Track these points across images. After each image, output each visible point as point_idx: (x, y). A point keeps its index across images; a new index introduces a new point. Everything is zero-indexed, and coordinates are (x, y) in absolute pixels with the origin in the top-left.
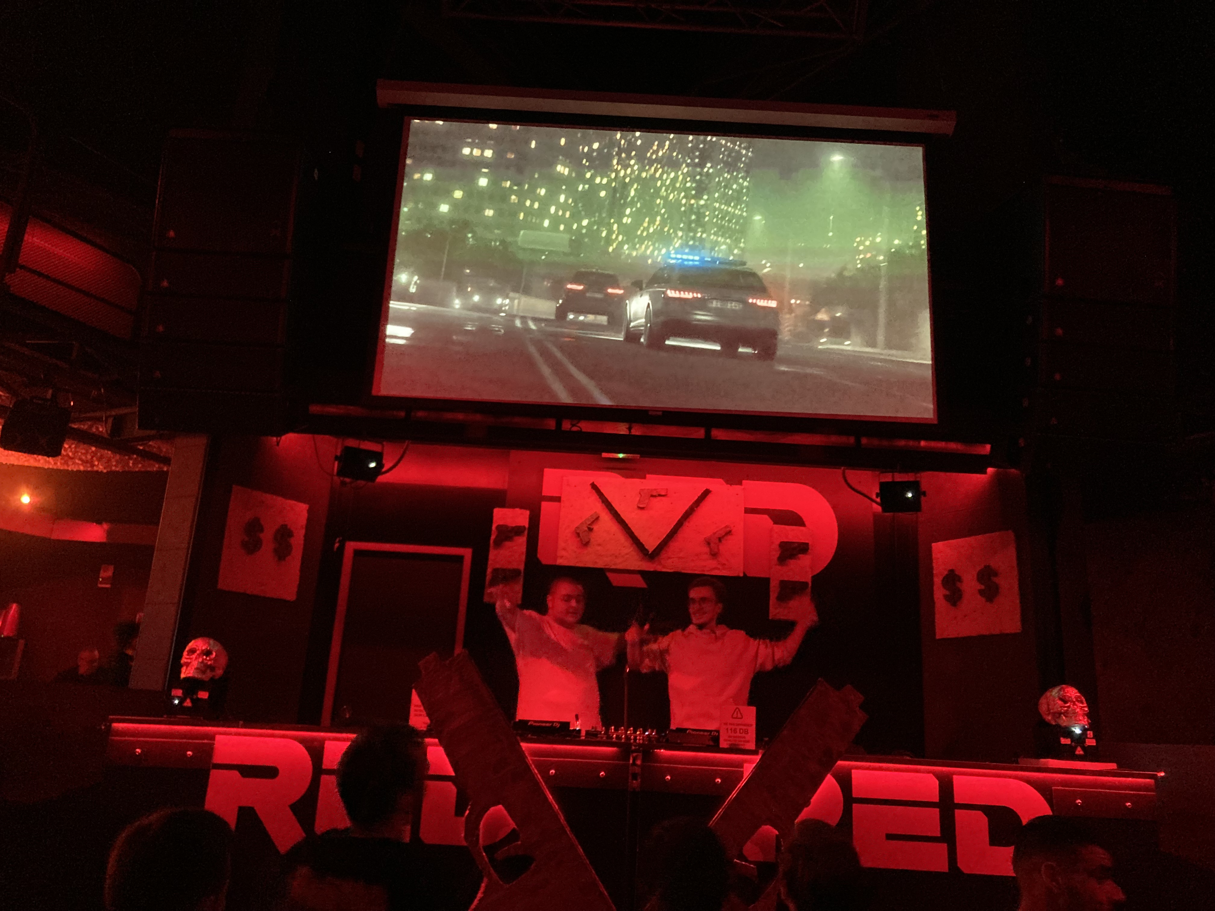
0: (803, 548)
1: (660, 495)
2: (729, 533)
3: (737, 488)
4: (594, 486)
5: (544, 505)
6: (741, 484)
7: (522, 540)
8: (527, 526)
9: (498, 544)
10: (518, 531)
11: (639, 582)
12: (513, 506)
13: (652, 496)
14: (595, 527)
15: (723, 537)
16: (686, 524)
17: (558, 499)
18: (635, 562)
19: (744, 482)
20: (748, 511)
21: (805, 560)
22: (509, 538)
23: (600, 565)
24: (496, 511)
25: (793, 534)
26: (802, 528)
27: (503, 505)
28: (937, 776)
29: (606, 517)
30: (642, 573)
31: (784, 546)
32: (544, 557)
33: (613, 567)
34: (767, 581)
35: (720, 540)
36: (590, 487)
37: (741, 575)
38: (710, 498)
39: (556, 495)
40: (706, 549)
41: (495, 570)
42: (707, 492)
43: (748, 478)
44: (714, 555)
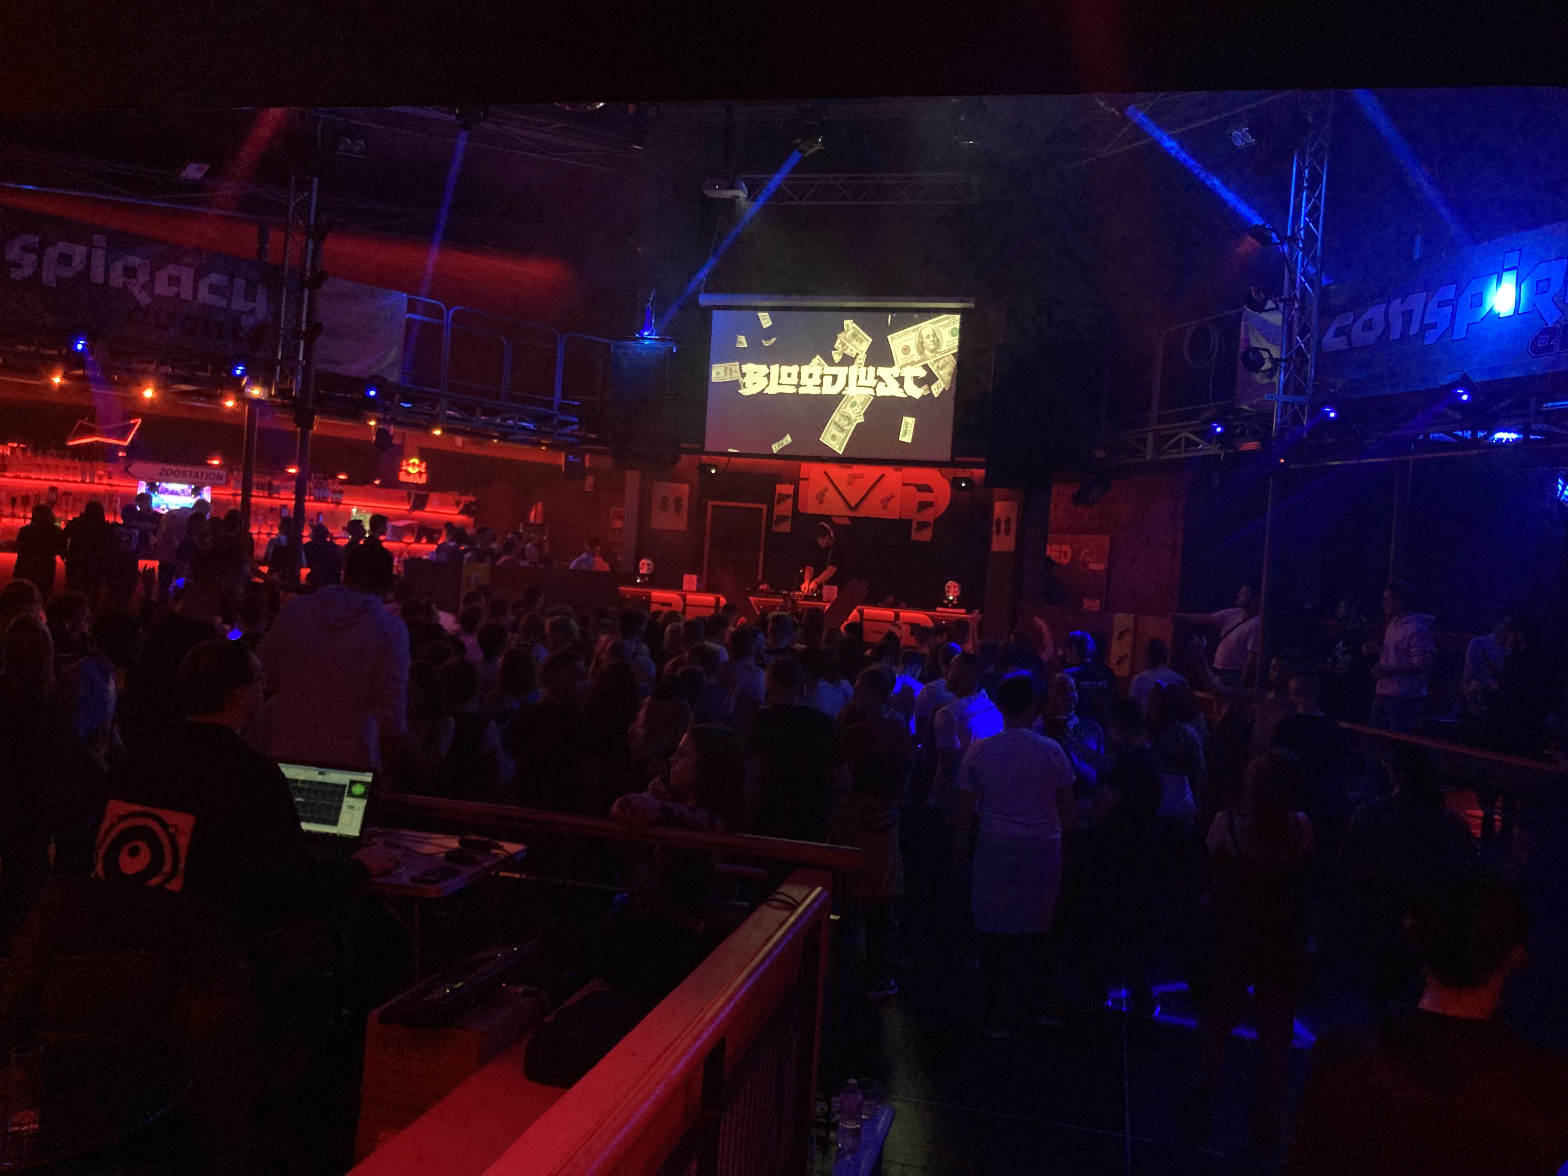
0: (930, 504)
1: (858, 477)
2: (893, 496)
3: (899, 473)
4: (825, 473)
5: (801, 482)
6: (902, 470)
7: (790, 501)
8: (792, 493)
9: (779, 502)
10: (788, 496)
11: (848, 522)
12: (786, 483)
13: (854, 478)
14: (826, 494)
15: (890, 498)
16: (872, 492)
17: (808, 479)
18: (846, 512)
21: (931, 510)
22: (784, 500)
23: (828, 513)
24: (778, 486)
25: (925, 497)
26: (931, 494)
27: (781, 483)
28: (894, 612)
29: (831, 489)
30: (850, 517)
31: (920, 503)
32: (801, 509)
33: (835, 514)
34: (912, 520)
35: (888, 500)
36: (823, 474)
37: (898, 518)
38: (884, 480)
39: (807, 477)
40: (881, 505)
41: (777, 516)
42: (883, 475)
44: (885, 508)
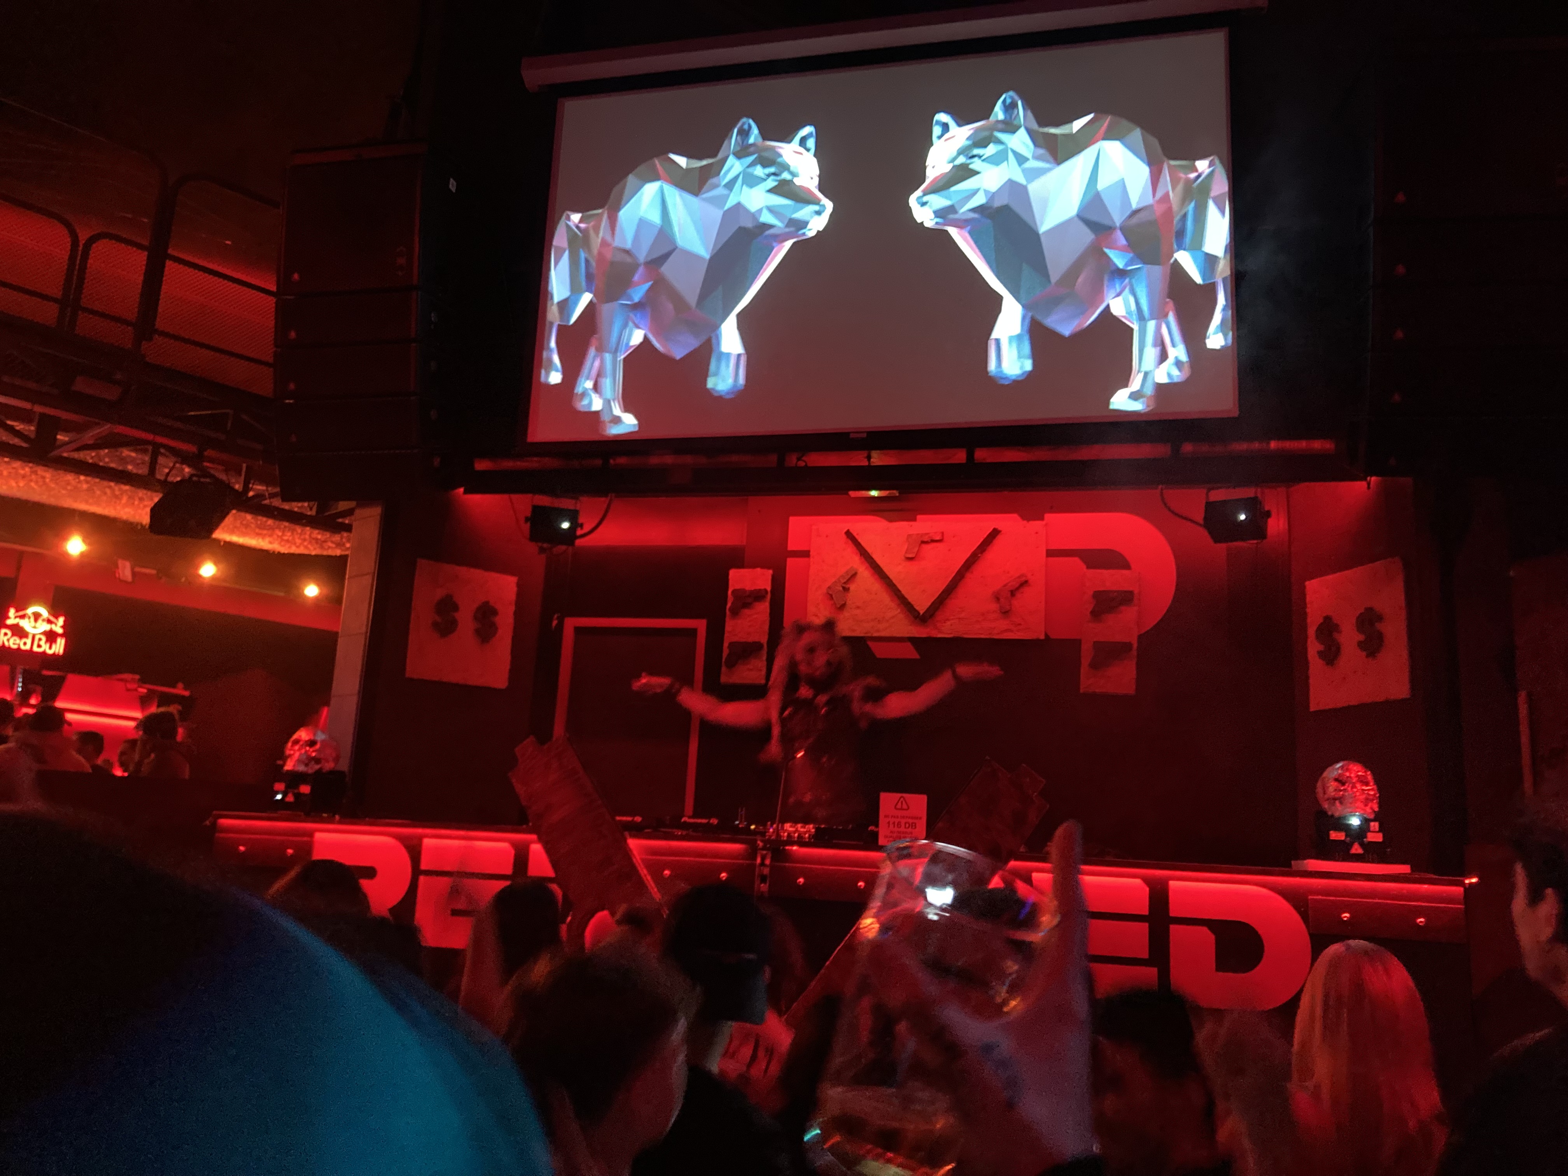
0: (1126, 598)
1: (933, 541)
2: (1025, 583)
3: (1037, 525)
4: (848, 534)
5: (790, 561)
6: (1042, 519)
7: (763, 608)
8: (769, 589)
9: (735, 613)
10: (758, 596)
11: (910, 653)
12: (754, 566)
13: (923, 542)
14: (852, 587)
15: (1018, 589)
16: (968, 575)
17: (806, 554)
18: (903, 628)
19: (1047, 516)
20: (1050, 553)
21: (1129, 614)
22: (747, 605)
23: (860, 632)
24: (733, 573)
26: (1125, 572)
27: (741, 565)
28: (1146, 881)
29: (864, 573)
30: (912, 640)
31: (1098, 597)
33: (876, 635)
34: (1076, 644)
35: (1013, 593)
36: (844, 536)
37: (1042, 637)
38: (999, 541)
39: (804, 548)
40: (994, 606)
41: (731, 644)
42: (995, 533)
43: (1052, 510)
44: (1006, 613)
